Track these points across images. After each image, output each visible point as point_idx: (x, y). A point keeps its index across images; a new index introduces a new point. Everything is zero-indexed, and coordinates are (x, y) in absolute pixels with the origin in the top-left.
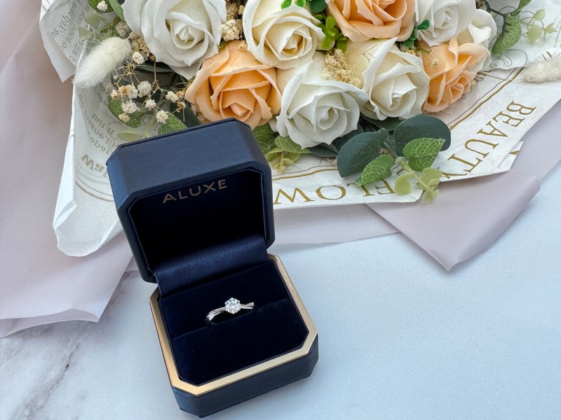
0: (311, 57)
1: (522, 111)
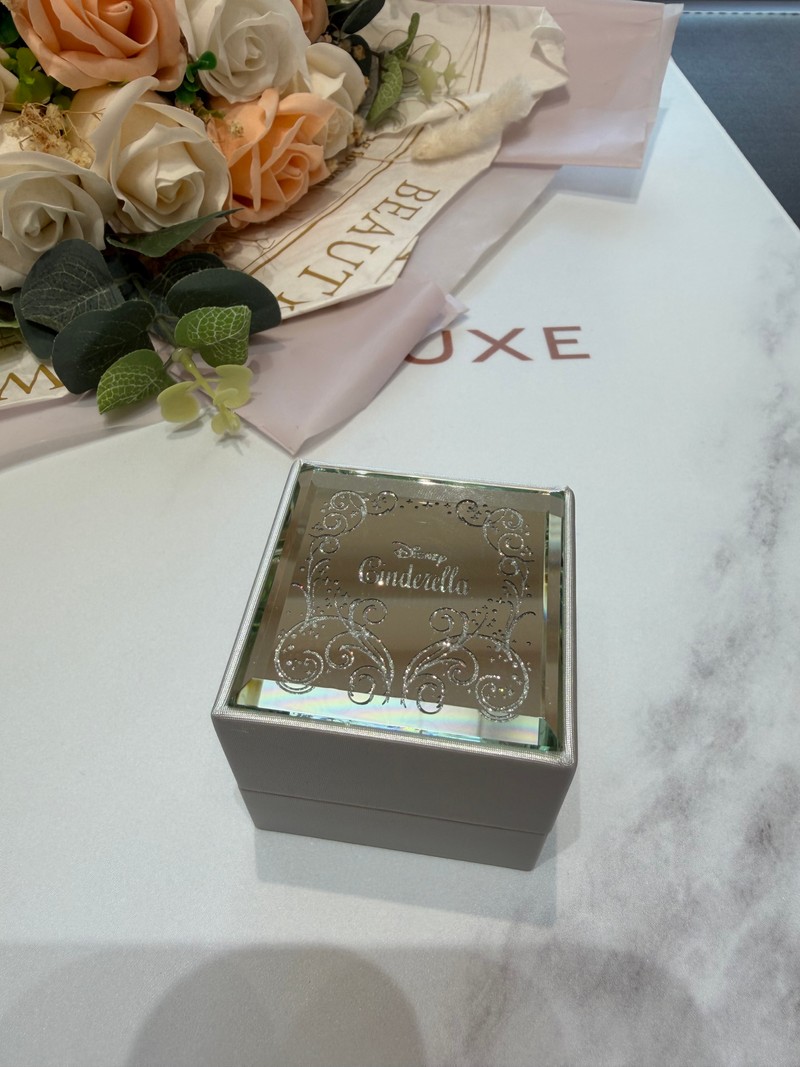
1: (419, 196)
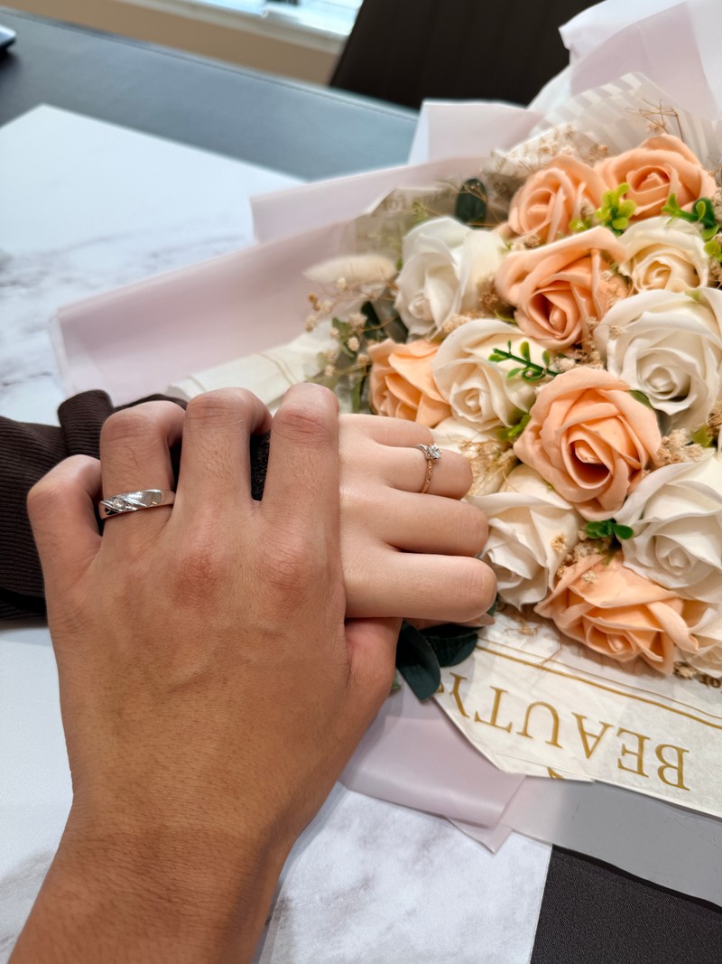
1: (667, 772)
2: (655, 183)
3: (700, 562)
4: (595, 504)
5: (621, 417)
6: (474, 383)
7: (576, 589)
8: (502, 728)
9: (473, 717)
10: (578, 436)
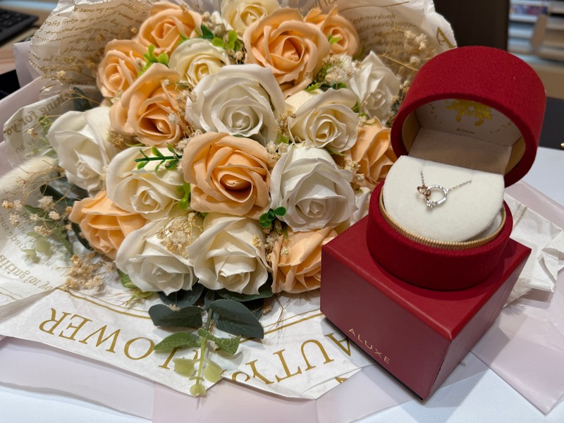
0: (167, 214)
2: (169, 28)
3: (326, 200)
4: (256, 208)
5: (235, 150)
6: (142, 189)
7: (283, 264)
8: (296, 374)
9: (276, 381)
10: (220, 175)
